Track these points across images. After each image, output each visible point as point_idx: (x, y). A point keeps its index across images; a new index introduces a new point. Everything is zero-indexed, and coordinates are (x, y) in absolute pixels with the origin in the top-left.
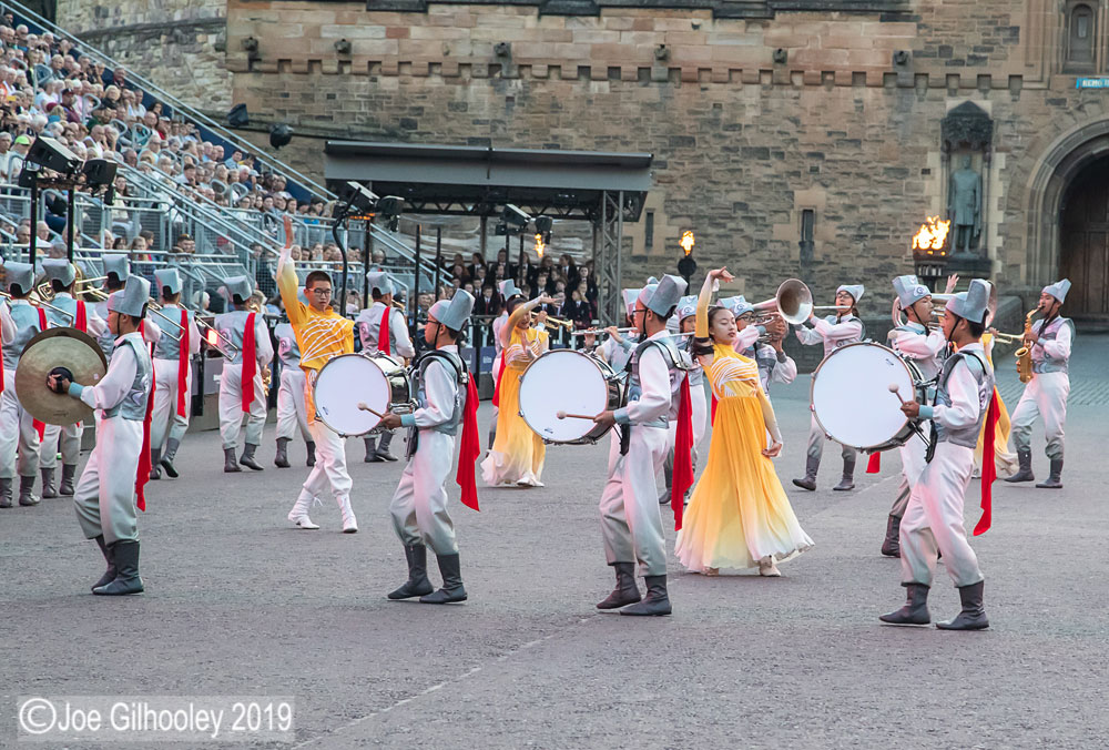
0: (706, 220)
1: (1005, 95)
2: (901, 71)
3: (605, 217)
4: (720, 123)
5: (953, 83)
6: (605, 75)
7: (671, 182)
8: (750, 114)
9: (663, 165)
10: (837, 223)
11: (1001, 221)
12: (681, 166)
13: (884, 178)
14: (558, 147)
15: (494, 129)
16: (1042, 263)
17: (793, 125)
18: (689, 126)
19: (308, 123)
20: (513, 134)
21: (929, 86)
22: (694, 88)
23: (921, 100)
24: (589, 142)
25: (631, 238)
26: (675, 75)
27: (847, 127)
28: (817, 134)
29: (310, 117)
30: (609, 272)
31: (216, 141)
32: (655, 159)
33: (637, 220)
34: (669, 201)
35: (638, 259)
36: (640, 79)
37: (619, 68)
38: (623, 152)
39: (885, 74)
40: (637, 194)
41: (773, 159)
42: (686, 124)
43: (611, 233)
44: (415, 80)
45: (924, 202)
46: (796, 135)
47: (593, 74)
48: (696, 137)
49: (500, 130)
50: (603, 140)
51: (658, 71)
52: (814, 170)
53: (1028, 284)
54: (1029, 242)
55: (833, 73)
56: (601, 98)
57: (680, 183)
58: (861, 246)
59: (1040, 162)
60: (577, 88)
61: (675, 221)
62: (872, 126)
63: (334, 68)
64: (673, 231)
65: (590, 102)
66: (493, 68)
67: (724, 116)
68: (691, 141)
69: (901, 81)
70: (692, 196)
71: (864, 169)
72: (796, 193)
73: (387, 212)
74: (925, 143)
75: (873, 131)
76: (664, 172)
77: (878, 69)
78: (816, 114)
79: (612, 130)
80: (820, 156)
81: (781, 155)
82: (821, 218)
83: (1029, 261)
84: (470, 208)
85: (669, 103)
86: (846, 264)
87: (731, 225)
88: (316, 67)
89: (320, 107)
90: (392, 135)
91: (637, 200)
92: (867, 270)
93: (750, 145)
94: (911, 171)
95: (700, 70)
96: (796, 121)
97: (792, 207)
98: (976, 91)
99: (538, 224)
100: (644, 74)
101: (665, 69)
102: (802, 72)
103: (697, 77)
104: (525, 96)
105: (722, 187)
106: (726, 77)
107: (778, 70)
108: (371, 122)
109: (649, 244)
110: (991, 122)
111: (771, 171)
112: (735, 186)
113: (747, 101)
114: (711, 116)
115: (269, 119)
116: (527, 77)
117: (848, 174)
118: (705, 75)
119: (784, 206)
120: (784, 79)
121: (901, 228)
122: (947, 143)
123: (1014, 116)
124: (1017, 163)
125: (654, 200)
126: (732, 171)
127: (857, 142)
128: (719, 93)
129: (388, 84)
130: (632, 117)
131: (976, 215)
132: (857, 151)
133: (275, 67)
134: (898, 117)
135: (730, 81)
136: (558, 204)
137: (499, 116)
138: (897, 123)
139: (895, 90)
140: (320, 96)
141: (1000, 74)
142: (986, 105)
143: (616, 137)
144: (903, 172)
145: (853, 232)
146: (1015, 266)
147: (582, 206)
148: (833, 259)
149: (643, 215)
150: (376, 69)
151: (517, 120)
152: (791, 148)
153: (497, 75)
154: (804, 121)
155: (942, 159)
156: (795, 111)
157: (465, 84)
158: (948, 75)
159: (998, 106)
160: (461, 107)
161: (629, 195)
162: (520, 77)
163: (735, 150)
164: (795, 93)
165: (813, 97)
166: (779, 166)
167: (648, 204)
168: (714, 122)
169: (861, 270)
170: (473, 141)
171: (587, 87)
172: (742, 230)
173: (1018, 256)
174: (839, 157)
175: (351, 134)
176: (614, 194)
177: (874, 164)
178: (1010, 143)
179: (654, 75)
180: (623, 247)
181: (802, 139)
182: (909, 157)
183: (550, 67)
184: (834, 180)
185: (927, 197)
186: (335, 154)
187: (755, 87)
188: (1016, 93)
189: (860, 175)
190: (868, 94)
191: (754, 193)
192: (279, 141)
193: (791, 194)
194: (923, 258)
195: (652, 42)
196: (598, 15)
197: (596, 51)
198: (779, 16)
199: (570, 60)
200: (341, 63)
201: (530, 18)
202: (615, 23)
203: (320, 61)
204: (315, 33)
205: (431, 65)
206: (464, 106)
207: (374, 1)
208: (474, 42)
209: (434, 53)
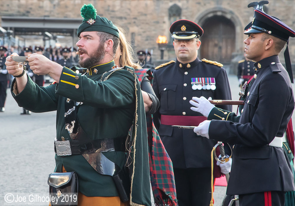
1: (185, 1)
8: (118, 8)
10: (141, 36)
13: (153, 24)
14: (67, 17)
17: (129, 11)
20: (56, 14)
22: (103, 2)
23: (163, 4)
27: (143, 11)
28: (135, 13)
41: (124, 19)
42: (101, 11)
44: (30, 1)
45: (164, 30)
49: (52, 13)
52: (135, 22)
56: (78, 4)
58: (147, 42)
59: (195, 19)
60: (72, 2)
65: (75, 5)
67: (111, 9)
71: (148, 22)
72: (130, 28)
74: (163, 15)
75: (150, 12)
78: (135, 7)
80: (136, 19)
82: (137, 35)
84: (40, 34)
93: (118, 16)
94: (160, 22)
97: (129, 32)
98: (177, 1)
110: (181, 9)
111: (123, 23)
113: (117, 5)
114: (107, 9)
122: (170, 14)
123: (187, 7)
127: (146, 15)
128: (109, 3)
134: (157, 8)
139: (156, 1)
142: (180, 4)
145: (145, 39)
152: (128, 17)
154: (132, 9)
155: (169, 19)
156: (129, 7)
157: (43, 2)
159: (183, 4)
163: (114, 17)
164: (129, 2)
171: (75, 2)
174: (141, 19)
178: (187, 14)
181: (131, 14)
182: (159, 18)
184: (140, 25)
188: (188, 1)
190: (148, 2)
193: (128, 29)
194: (161, 45)
206: (43, 7)
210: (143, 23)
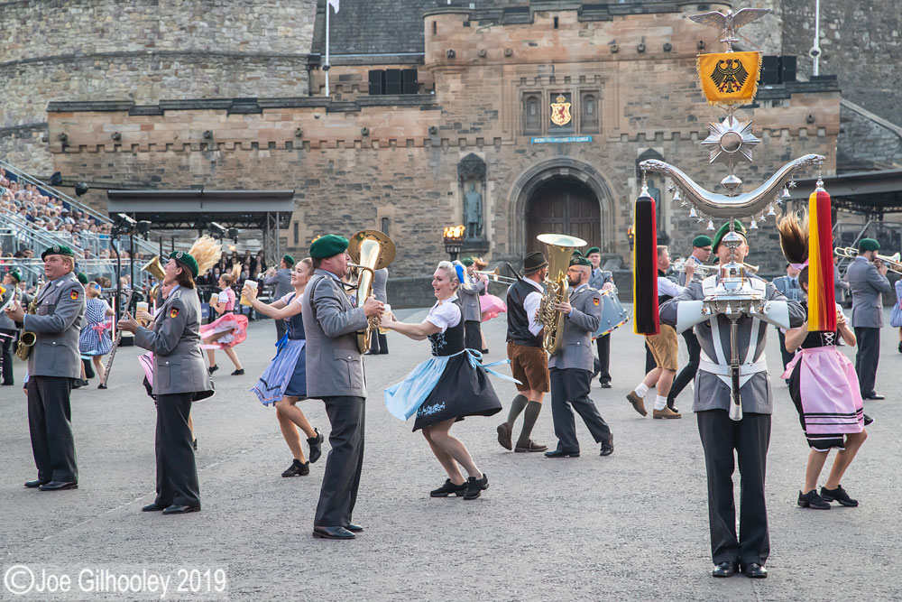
0: (328, 226)
1: (492, 148)
2: (433, 137)
3: (269, 227)
4: (333, 171)
5: (463, 143)
6: (267, 147)
7: (308, 205)
8: (350, 166)
9: (302, 196)
10: (402, 225)
11: (493, 219)
12: (313, 196)
13: (427, 198)
14: (242, 188)
15: (205, 179)
16: (517, 242)
17: (374, 171)
18: (316, 173)
19: (98, 180)
20: (216, 182)
21: (449, 146)
22: (318, 152)
23: (445, 154)
24: (261, 185)
25: (286, 238)
26: (307, 145)
27: (404, 170)
28: (388, 175)
29: (99, 177)
30: (273, 258)
31: (43, 193)
32: (296, 192)
33: (287, 228)
34: (307, 216)
35: (291, 250)
36: (287, 148)
37: (274, 143)
38: (279, 190)
39: (425, 140)
40: (287, 213)
41: (364, 190)
42: (314, 172)
43: (273, 236)
44: (159, 154)
45: (450, 210)
46: (377, 176)
47: (260, 146)
48: (320, 179)
49: (208, 180)
50: (267, 184)
51: (297, 143)
52: (388, 195)
53: (510, 254)
54: (509, 230)
55: (395, 140)
56: (265, 159)
57: (312, 205)
58: (416, 237)
59: (513, 185)
60: (251, 154)
61: (313, 227)
62: (419, 169)
63: (112, 149)
64: (310, 233)
65: (259, 162)
66: (203, 145)
67: (335, 167)
68: (318, 182)
69: (434, 143)
70: (320, 213)
71: (415, 193)
72: (378, 209)
73: (142, 229)
74: (448, 177)
75: (419, 172)
76: (303, 200)
77: (420, 137)
78: (387, 164)
79: (272, 177)
80: (390, 187)
81: (368, 188)
82: (393, 222)
83: (510, 241)
84: (192, 225)
85: (304, 161)
86: (408, 247)
87: (342, 228)
88: (101, 149)
89: (105, 171)
90: (147, 185)
91: (287, 217)
92: (420, 250)
93: (352, 182)
94: (442, 194)
95: (321, 141)
97: (376, 216)
98: (476, 148)
99: (230, 232)
100: (289, 145)
101: (301, 142)
102: (378, 140)
103: (319, 146)
104: (222, 160)
105: (337, 207)
106: (336, 145)
107: (365, 140)
108: (135, 179)
109: (296, 241)
110: (485, 164)
111: (364, 197)
112: (344, 206)
113: (348, 158)
114: (328, 167)
115: (75, 179)
116: (223, 150)
117: (407, 197)
118: (324, 144)
119: (372, 216)
120: (369, 145)
121: (438, 226)
122: (461, 177)
123: (498, 161)
124: (500, 187)
125: (298, 215)
126: (342, 198)
127: (411, 179)
128: (332, 154)
129: (143, 157)
130: (284, 169)
131: (479, 217)
132: (410, 183)
133: (77, 150)
134: (433, 164)
135: (338, 147)
136: (242, 222)
137: (208, 172)
138: (432, 167)
139: (430, 148)
140: (104, 165)
141: (489, 137)
142: (482, 155)
143: (275, 182)
144: (437, 194)
145: (411, 229)
146: (503, 244)
147: (256, 221)
148: (400, 245)
149: (292, 225)
150: (136, 148)
151: (217, 174)
152: (374, 184)
153: (206, 149)
154: (380, 168)
155: (459, 186)
156: (375, 163)
157: (187, 155)
158: (460, 139)
159: (489, 155)
160: (184, 168)
161: (281, 213)
162: (219, 149)
163: (343, 185)
164: (375, 153)
165: (385, 154)
166: (368, 194)
167: (294, 218)
168: (330, 171)
169: (416, 250)
170: (193, 187)
171: (257, 154)
172: (348, 231)
173: (503, 238)
174: (401, 187)
175: (122, 186)
176: (274, 214)
177: (420, 191)
178: (496, 176)
179: (294, 146)
180: (281, 243)
181: (379, 178)
182: (440, 186)
183: (236, 143)
184: (399, 200)
185: (453, 208)
186: (113, 198)
187: (352, 151)
188: (498, 148)
189: (413, 197)
190: (416, 152)
191: (354, 209)
192: (80, 192)
193: (375, 209)
194: (449, 242)
195: (293, 127)
196: (261, 113)
197: (261, 133)
198: (363, 109)
199: (246, 139)
200: (116, 146)
201: (223, 117)
202: (272, 117)
203: (103, 145)
204: (100, 129)
205: (167, 145)
206: (187, 167)
207: (132, 110)
208: (191, 131)
209: (169, 138)
210: (405, 197)
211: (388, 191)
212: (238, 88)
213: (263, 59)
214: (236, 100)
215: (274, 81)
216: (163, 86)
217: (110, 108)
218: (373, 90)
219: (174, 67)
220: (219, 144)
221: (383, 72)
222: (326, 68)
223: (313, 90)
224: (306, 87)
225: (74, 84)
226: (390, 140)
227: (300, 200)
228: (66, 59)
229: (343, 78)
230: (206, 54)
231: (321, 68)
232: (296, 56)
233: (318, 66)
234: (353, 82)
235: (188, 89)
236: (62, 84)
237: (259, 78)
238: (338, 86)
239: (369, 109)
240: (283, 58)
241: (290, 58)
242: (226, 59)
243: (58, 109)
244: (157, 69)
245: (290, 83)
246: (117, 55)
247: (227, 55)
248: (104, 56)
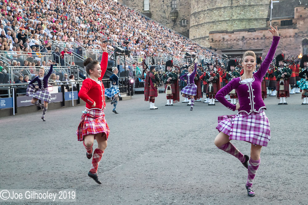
2: (296, 35)
5: (303, 36)
6: (257, 39)
9: (265, 50)
13: (294, 49)
19: (219, 48)
20: (245, 47)
21: (300, 37)
22: (268, 40)
23: (299, 39)
24: (255, 47)
26: (266, 38)
27: (289, 43)
28: (285, 44)
31: (208, 51)
32: (263, 49)
38: (259, 48)
41: (279, 48)
45: (300, 52)
47: (255, 39)
48: (269, 46)
49: (243, 47)
50: (257, 47)
51: (264, 38)
52: (285, 49)
55: (287, 36)
56: (256, 42)
60: (253, 41)
62: (292, 43)
66: (242, 39)
71: (291, 48)
74: (300, 44)
77: (293, 35)
78: (285, 42)
79: (258, 46)
80: (285, 47)
81: (280, 47)
85: (265, 42)
89: (221, 46)
90: (230, 49)
94: (298, 48)
95: (269, 37)
96: (282, 43)
98: (306, 37)
100: (262, 38)
102: (283, 36)
104: (246, 42)
108: (227, 47)
111: (279, 49)
115: (214, 48)
122: (303, 44)
127: (290, 45)
129: (229, 42)
130: (260, 44)
133: (215, 41)
134: (296, 41)
137: (243, 45)
139: (295, 38)
140: (221, 44)
149: (262, 56)
150: (227, 41)
151: (245, 45)
154: (283, 42)
155: (302, 46)
156: (282, 42)
157: (239, 42)
161: (260, 54)
162: (246, 40)
164: (282, 39)
165: (284, 39)
167: (263, 55)
170: (240, 49)
174: (288, 47)
175: (224, 49)
176: (258, 54)
177: (293, 47)
179: (263, 38)
181: (283, 45)
182: (298, 46)
183: (250, 39)
184: (287, 50)
186: (223, 51)
190: (292, 39)
192: (216, 50)
195: (263, 34)
196: (255, 31)
197: (255, 36)
198: (279, 30)
199: (252, 38)
200: (223, 40)
201: (247, 33)
202: (258, 32)
203: (220, 40)
204: (220, 37)
205: (234, 39)
206: (239, 44)
207: (227, 32)
208: (240, 36)
209: (235, 38)
210: (289, 49)
211: (285, 48)
212: (250, 26)
213: (256, 19)
214: (250, 29)
215: (258, 24)
216: (234, 27)
217: (222, 32)
218: (282, 25)
219: (236, 22)
220: (246, 39)
221: (284, 21)
222: (271, 21)
223: (268, 26)
224: (266, 25)
225: (215, 27)
226: (286, 36)
227: (264, 51)
228: (213, 22)
229: (274, 23)
230: (243, 19)
231: (270, 21)
232: (264, 18)
233: (269, 20)
234: (277, 23)
235: (239, 27)
236: (212, 28)
237: (254, 24)
238: (273, 25)
239: (281, 29)
240: (260, 19)
241: (262, 19)
242: (248, 20)
243: (211, 33)
244: (232, 23)
245: (262, 25)
246: (224, 21)
247: (248, 19)
248: (221, 21)
